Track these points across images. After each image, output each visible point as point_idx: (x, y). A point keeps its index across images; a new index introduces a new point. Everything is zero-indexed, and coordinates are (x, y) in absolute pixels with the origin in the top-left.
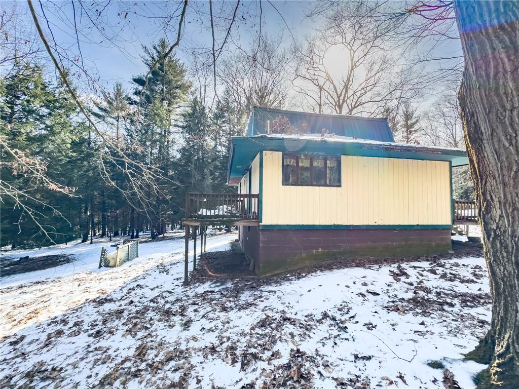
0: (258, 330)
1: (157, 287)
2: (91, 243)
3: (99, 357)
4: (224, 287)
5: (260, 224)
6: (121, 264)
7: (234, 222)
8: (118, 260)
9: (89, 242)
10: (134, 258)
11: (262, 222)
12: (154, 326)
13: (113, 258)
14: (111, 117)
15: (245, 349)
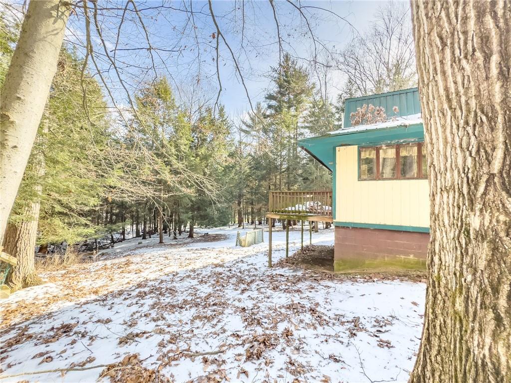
0: (283, 311)
1: (252, 264)
2: (243, 228)
3: (192, 292)
4: (294, 274)
5: (334, 220)
6: (249, 246)
7: (309, 217)
8: (247, 242)
9: (242, 227)
10: (259, 242)
11: (335, 219)
12: (228, 287)
13: (244, 240)
14: (254, 131)
15: (262, 317)
